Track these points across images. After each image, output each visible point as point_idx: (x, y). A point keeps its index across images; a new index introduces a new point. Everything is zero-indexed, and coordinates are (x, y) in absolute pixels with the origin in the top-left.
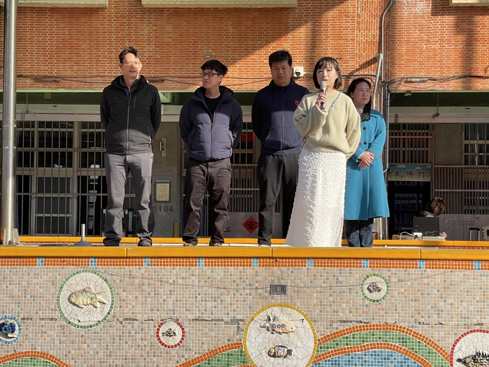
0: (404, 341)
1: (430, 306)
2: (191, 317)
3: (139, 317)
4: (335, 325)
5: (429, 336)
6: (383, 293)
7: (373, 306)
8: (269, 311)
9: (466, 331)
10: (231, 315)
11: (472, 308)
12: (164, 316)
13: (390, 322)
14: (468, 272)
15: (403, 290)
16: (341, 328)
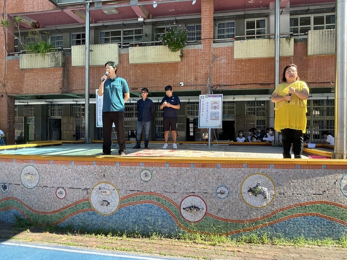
0: (158, 200)
1: (170, 184)
2: (69, 186)
3: (49, 186)
4: (128, 192)
5: (170, 198)
6: (149, 178)
7: (145, 184)
8: (100, 185)
9: (187, 195)
10: (85, 186)
11: (190, 185)
12: (58, 186)
13: (152, 191)
14: (188, 168)
15: (158, 177)
16: (131, 194)
